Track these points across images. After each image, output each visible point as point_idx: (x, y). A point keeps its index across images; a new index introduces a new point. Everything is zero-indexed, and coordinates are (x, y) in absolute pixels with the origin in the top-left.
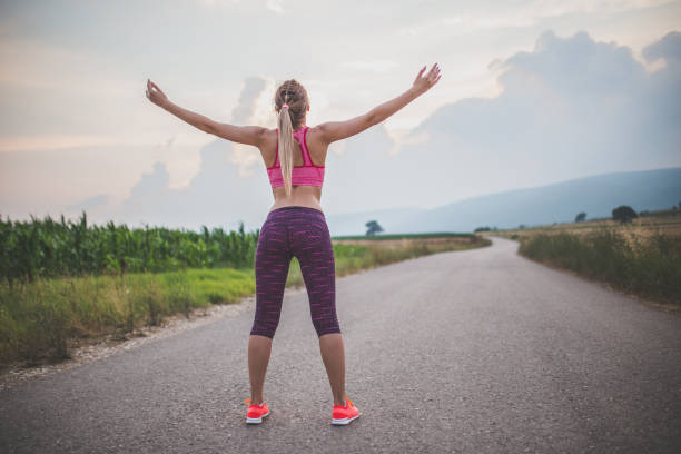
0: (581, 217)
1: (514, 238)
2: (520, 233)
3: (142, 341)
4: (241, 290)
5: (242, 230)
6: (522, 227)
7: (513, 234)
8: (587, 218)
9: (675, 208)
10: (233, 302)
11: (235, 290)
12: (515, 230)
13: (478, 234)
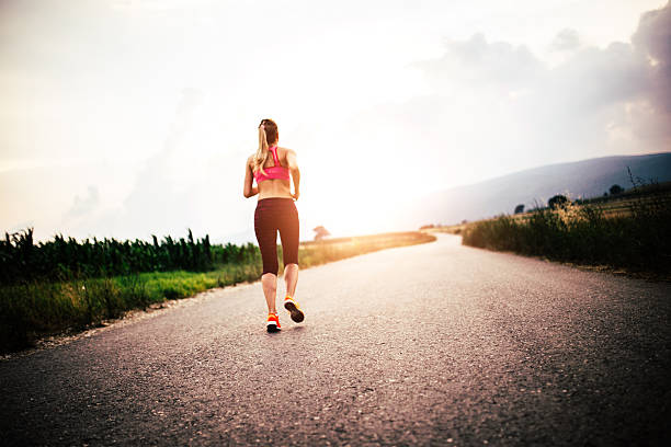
0: (519, 209)
1: (457, 232)
2: (463, 228)
3: (102, 330)
4: (196, 286)
5: (190, 236)
6: (464, 222)
7: (456, 228)
8: (525, 209)
9: (606, 194)
10: (188, 296)
11: (189, 285)
12: (458, 225)
13: (423, 232)
